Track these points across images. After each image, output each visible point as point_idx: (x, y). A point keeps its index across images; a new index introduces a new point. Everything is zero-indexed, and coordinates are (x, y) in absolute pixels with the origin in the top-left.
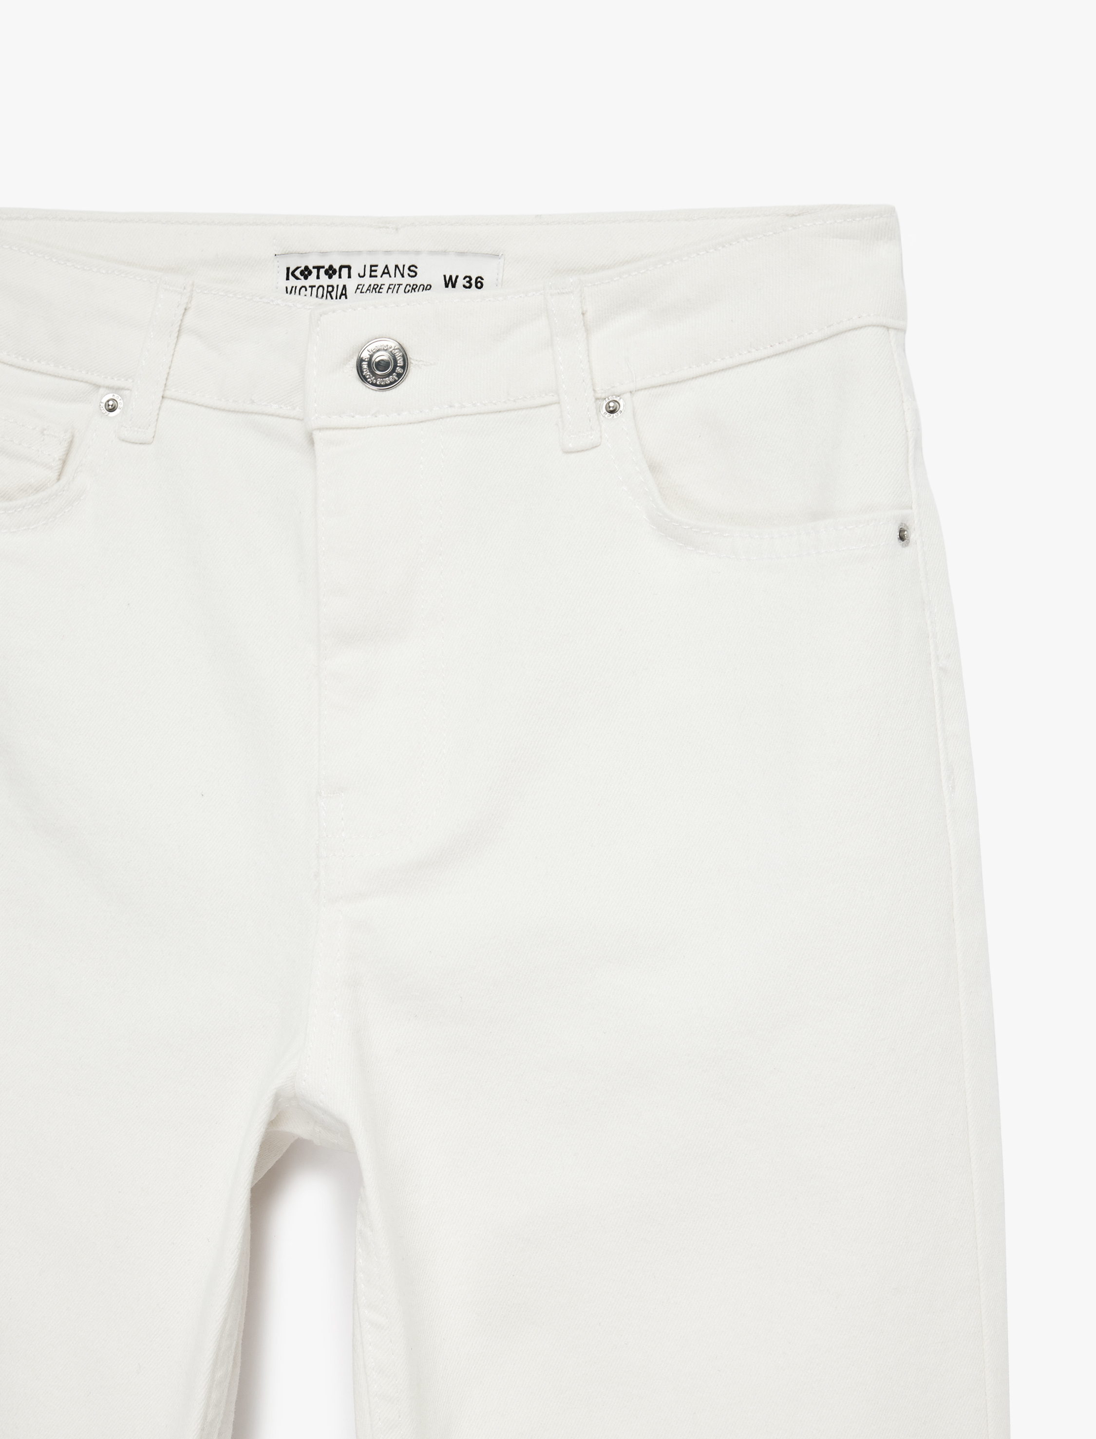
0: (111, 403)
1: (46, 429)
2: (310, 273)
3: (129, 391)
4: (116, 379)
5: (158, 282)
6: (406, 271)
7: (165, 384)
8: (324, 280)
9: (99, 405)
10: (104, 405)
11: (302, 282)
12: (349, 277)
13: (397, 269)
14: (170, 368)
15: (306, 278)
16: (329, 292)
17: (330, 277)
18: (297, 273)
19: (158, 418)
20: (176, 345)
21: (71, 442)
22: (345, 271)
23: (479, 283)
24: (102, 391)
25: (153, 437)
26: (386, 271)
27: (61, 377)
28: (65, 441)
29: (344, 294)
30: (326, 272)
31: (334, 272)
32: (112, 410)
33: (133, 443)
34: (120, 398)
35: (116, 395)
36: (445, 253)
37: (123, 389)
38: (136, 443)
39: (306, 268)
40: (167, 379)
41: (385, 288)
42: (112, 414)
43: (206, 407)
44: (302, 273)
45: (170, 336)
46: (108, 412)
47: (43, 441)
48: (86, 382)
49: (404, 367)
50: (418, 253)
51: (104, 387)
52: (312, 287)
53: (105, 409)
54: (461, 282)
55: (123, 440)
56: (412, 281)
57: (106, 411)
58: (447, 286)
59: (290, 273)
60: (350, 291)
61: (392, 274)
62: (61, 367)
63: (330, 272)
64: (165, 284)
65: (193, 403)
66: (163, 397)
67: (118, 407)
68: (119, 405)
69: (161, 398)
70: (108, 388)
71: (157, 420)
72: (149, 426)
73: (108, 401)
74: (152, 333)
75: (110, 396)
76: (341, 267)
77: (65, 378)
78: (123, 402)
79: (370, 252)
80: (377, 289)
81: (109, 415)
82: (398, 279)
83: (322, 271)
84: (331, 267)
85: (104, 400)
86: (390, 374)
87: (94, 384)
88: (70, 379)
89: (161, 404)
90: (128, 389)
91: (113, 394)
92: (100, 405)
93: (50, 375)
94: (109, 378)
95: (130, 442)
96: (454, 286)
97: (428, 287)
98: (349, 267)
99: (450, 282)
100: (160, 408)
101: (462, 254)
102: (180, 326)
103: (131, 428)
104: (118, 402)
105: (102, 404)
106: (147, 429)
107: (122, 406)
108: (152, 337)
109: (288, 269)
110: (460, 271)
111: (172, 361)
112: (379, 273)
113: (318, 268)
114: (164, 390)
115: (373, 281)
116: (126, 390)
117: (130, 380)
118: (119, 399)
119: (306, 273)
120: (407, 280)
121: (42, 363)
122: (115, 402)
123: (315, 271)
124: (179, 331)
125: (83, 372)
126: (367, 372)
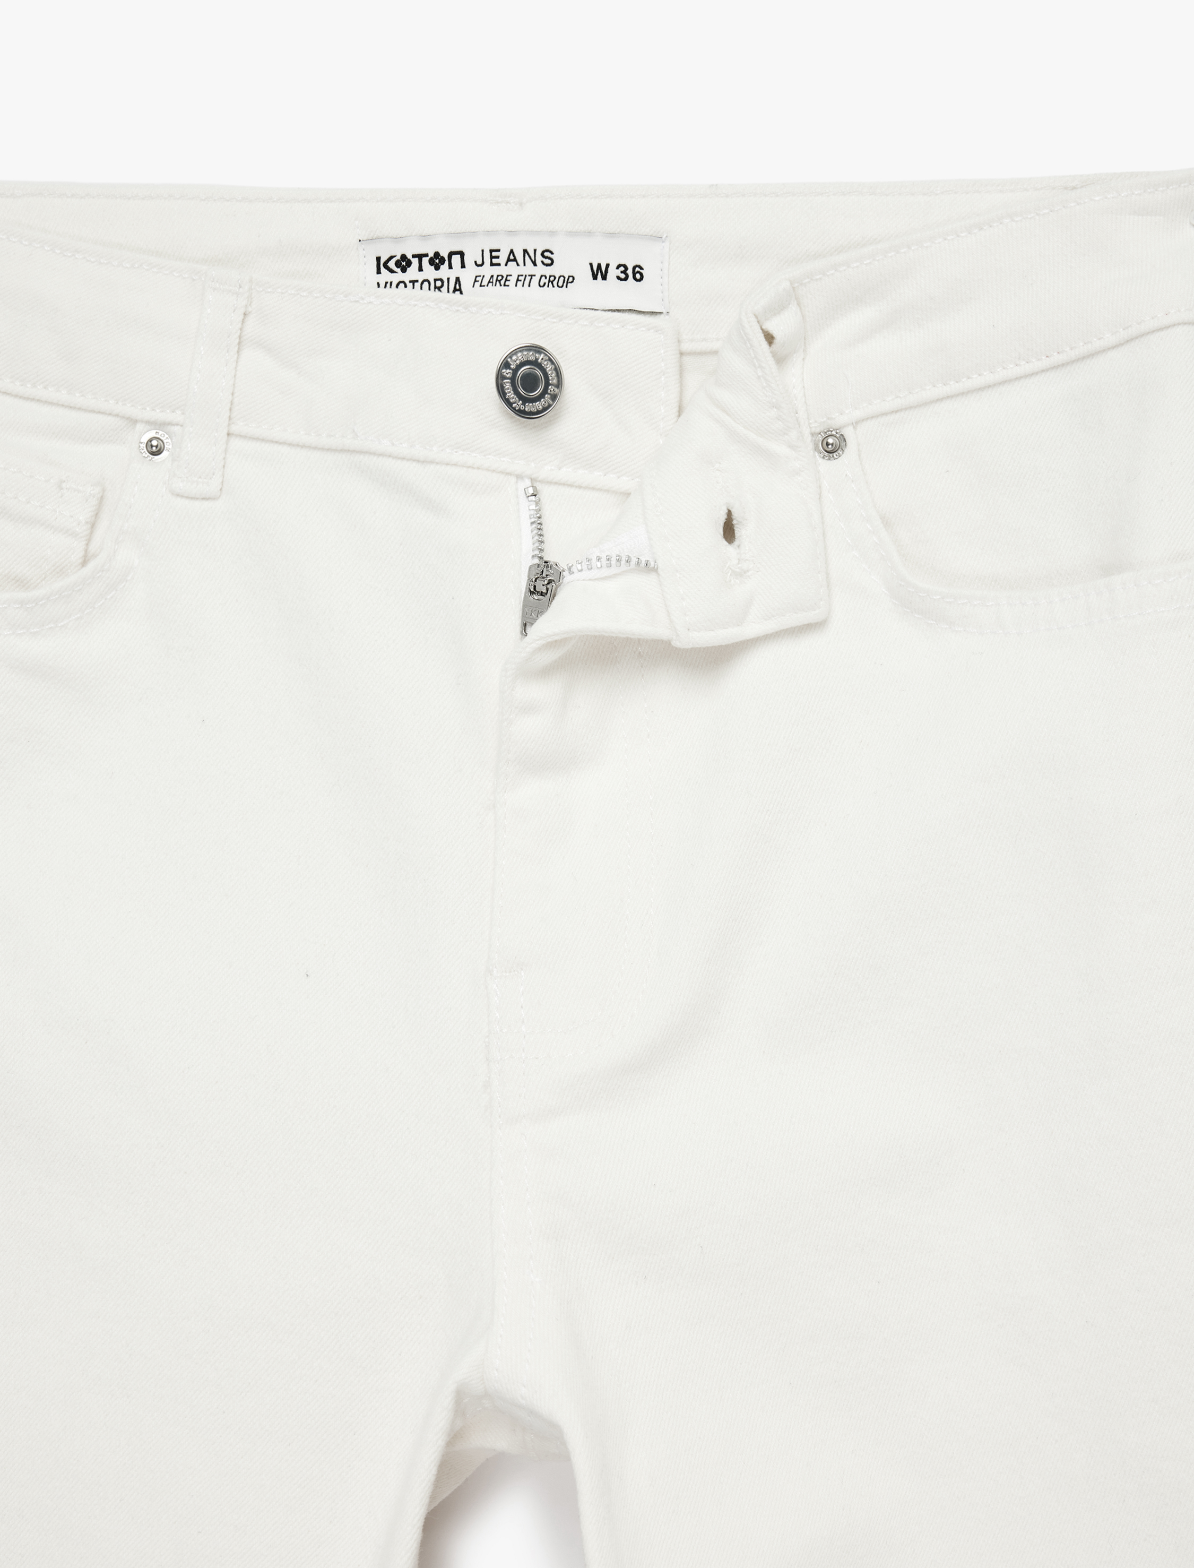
0: (154, 443)
1: (64, 481)
2: (409, 263)
3: (179, 427)
4: (158, 411)
5: (203, 279)
6: (539, 258)
7: (230, 417)
8: (429, 272)
9: (138, 446)
10: (145, 446)
11: (399, 276)
12: (463, 266)
13: (526, 254)
14: (233, 394)
15: (404, 270)
16: (439, 285)
17: (437, 268)
18: (392, 264)
19: (225, 463)
20: (237, 362)
21: (104, 499)
22: (456, 259)
23: (638, 274)
24: (140, 427)
25: (221, 489)
26: (512, 258)
27: (80, 409)
28: (94, 497)
29: (458, 289)
30: (431, 262)
31: (442, 261)
32: (158, 452)
33: (192, 498)
34: (166, 436)
35: (161, 432)
36: (589, 233)
37: (170, 424)
38: (197, 499)
39: (404, 257)
40: (230, 410)
41: (513, 280)
42: (157, 459)
43: (290, 445)
44: (398, 264)
45: (228, 352)
46: (152, 456)
47: (61, 497)
48: (117, 415)
49: (559, 385)
50: (552, 233)
51: (142, 421)
52: (413, 282)
53: (147, 452)
54: (613, 273)
55: (178, 495)
56: (548, 271)
57: (148, 454)
58: (595, 277)
59: (381, 265)
60: (466, 284)
61: (520, 260)
62: (77, 395)
63: (437, 261)
64: (213, 281)
65: (272, 441)
66: (228, 434)
67: (165, 449)
68: (166, 446)
69: (226, 436)
70: (148, 422)
71: (224, 466)
72: (214, 474)
73: (150, 440)
74: (202, 349)
75: (151, 434)
76: (451, 254)
77: (85, 410)
78: (172, 441)
79: (488, 233)
80: (502, 281)
81: (153, 459)
82: (529, 269)
83: (425, 261)
84: (437, 254)
85: (145, 439)
86: (541, 396)
87: (128, 419)
88: (93, 411)
89: (227, 444)
90: (177, 425)
91: (156, 431)
92: (140, 447)
93: (63, 405)
94: (148, 409)
95: (187, 497)
96: (604, 278)
97: (569, 280)
98: (462, 254)
99: (599, 273)
100: (226, 451)
101: (612, 235)
102: (240, 337)
103: (187, 478)
104: (165, 441)
105: (141, 445)
106: (211, 479)
107: (170, 447)
108: (203, 353)
109: (378, 259)
110: (611, 257)
111: (234, 385)
112: (503, 260)
113: (420, 257)
114: (229, 425)
115: (496, 271)
116: (174, 425)
117: (179, 412)
118: (165, 438)
119: (404, 263)
120: (540, 270)
121: (50, 389)
122: (160, 442)
123: (415, 262)
124: (239, 343)
125: (111, 402)
126: (511, 395)
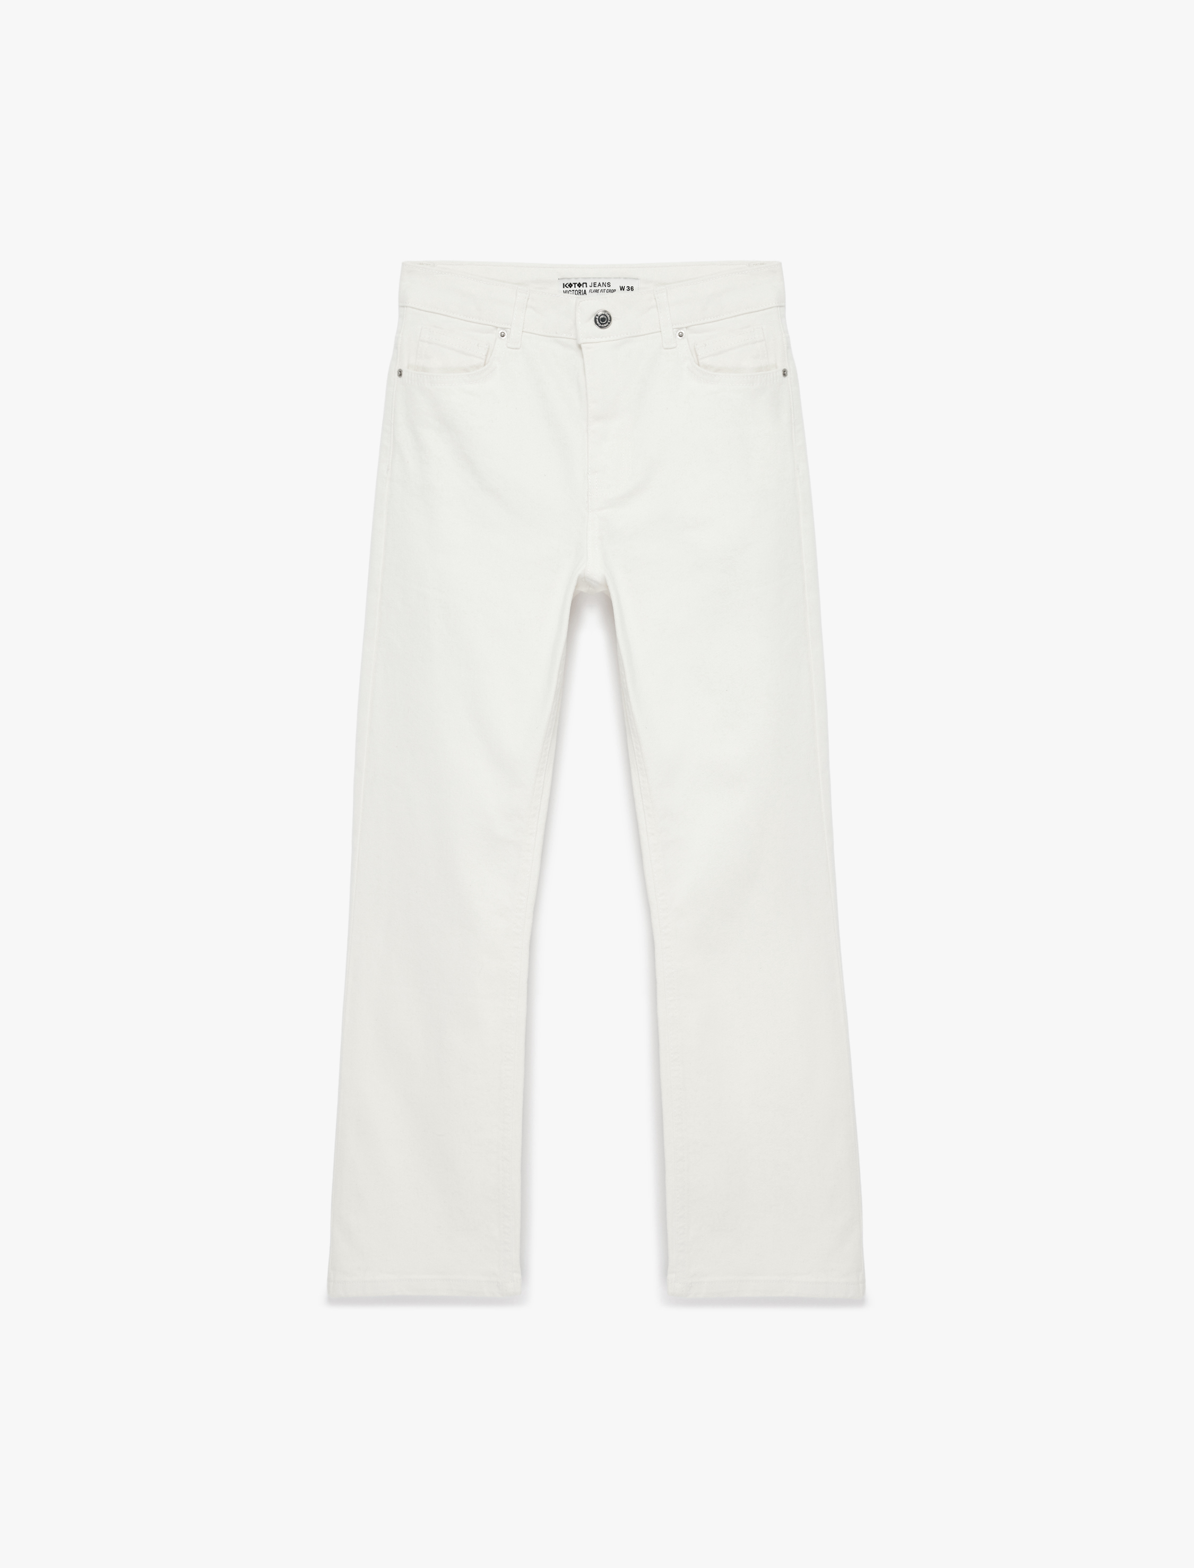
0: (503, 334)
1: (478, 344)
2: (572, 285)
3: (510, 329)
4: (504, 325)
5: (517, 289)
6: (607, 285)
7: (523, 327)
8: (577, 288)
9: (498, 334)
10: (500, 334)
11: (569, 289)
12: (586, 287)
14: (524, 321)
15: (570, 287)
16: (580, 292)
17: (579, 287)
18: (567, 285)
19: (521, 339)
20: (525, 312)
21: (489, 349)
22: (585, 285)
23: (632, 289)
24: (498, 329)
25: (520, 347)
26: (599, 285)
27: (481, 324)
29: (585, 293)
30: (578, 285)
31: (581, 285)
32: (503, 336)
33: (512, 349)
35: (504, 331)
36: (620, 278)
37: (507, 328)
38: (514, 349)
39: (570, 284)
40: (523, 325)
41: (600, 291)
42: (503, 338)
43: (539, 335)
44: (569, 285)
45: (523, 309)
47: (478, 348)
48: (492, 326)
49: (610, 320)
50: (610, 278)
51: (499, 327)
52: (573, 291)
54: (626, 288)
55: (508, 348)
56: (609, 288)
57: (501, 336)
58: (621, 290)
59: (564, 286)
60: (587, 292)
61: (602, 285)
62: (481, 320)
63: (579, 285)
64: (519, 289)
65: (535, 334)
66: (523, 332)
68: (506, 335)
70: (501, 328)
72: (518, 343)
75: (502, 331)
76: (583, 283)
77: (483, 324)
78: (508, 333)
79: (594, 278)
80: (597, 291)
82: (604, 288)
83: (576, 285)
84: (579, 283)
85: (500, 332)
86: (606, 323)
87: (495, 327)
88: (485, 324)
89: (522, 334)
93: (476, 323)
94: (501, 324)
96: (623, 290)
97: (614, 291)
98: (586, 283)
99: (622, 288)
100: (521, 336)
101: (626, 278)
102: (526, 305)
103: (511, 343)
108: (516, 309)
109: (564, 284)
110: (625, 285)
111: (525, 318)
112: (597, 285)
113: (575, 284)
114: (524, 329)
115: (595, 288)
117: (510, 325)
118: (506, 332)
119: (570, 285)
120: (607, 288)
121: (471, 318)
123: (574, 285)
124: (526, 307)
125: (490, 322)
126: (598, 322)
